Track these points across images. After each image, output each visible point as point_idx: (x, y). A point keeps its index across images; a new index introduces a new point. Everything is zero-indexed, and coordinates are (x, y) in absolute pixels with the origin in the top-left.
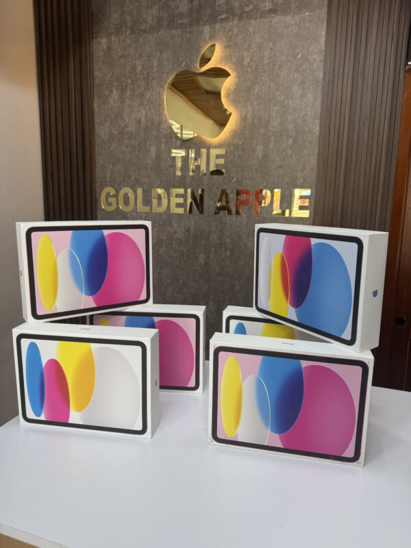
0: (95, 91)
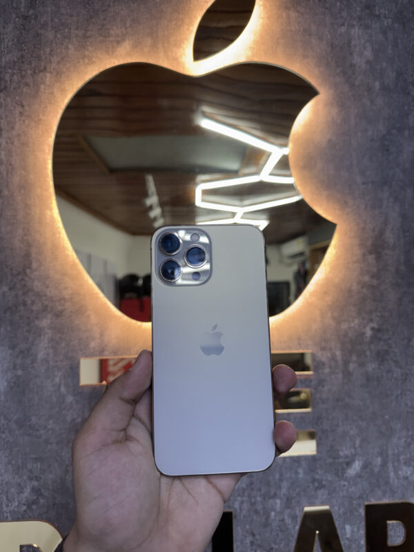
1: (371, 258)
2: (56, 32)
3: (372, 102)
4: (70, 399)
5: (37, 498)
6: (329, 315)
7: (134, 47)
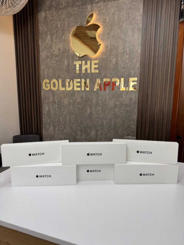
0: (40, 36)
3: (108, 27)
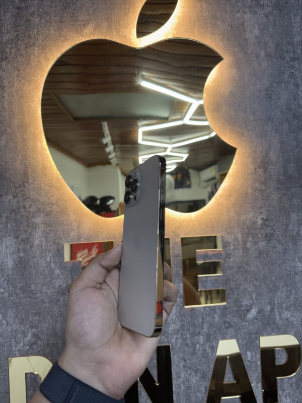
1: (260, 171)
2: (41, 18)
3: (260, 65)
4: (57, 271)
5: (36, 340)
6: (233, 210)
7: (96, 28)
